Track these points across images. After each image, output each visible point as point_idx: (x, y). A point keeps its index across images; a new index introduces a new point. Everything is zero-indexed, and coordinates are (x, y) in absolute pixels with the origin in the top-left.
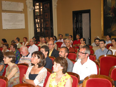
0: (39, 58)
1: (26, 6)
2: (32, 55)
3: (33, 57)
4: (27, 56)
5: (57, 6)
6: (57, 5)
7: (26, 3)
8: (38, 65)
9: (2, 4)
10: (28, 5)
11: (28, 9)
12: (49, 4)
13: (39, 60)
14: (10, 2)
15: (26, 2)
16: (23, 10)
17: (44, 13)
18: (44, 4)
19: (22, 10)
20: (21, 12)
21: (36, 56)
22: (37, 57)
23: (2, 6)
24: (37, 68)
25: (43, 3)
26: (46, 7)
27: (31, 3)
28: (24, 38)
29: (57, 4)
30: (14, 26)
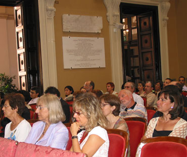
0: (172, 101)
1: (106, 23)
2: (158, 97)
3: (161, 99)
4: (133, 108)
5: (168, 21)
6: (167, 18)
7: (107, 16)
8: (169, 115)
9: (64, 20)
10: (111, 20)
11: (111, 28)
12: (151, 18)
13: (172, 106)
14: (77, 16)
15: (108, 14)
16: (102, 30)
17: (141, 36)
18: (140, 18)
19: (100, 32)
20: (97, 35)
21: (168, 98)
22: (168, 100)
23: (64, 23)
24: (168, 119)
25: (138, 16)
26: (145, 23)
27: (117, 16)
28: (108, 84)
29: (168, 16)
30: (85, 62)
